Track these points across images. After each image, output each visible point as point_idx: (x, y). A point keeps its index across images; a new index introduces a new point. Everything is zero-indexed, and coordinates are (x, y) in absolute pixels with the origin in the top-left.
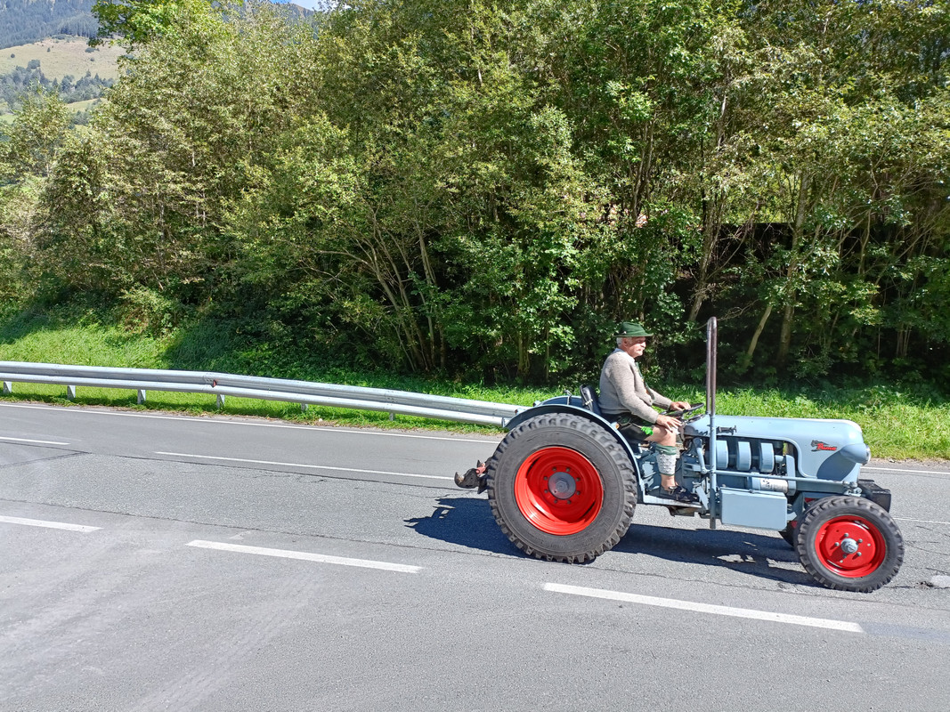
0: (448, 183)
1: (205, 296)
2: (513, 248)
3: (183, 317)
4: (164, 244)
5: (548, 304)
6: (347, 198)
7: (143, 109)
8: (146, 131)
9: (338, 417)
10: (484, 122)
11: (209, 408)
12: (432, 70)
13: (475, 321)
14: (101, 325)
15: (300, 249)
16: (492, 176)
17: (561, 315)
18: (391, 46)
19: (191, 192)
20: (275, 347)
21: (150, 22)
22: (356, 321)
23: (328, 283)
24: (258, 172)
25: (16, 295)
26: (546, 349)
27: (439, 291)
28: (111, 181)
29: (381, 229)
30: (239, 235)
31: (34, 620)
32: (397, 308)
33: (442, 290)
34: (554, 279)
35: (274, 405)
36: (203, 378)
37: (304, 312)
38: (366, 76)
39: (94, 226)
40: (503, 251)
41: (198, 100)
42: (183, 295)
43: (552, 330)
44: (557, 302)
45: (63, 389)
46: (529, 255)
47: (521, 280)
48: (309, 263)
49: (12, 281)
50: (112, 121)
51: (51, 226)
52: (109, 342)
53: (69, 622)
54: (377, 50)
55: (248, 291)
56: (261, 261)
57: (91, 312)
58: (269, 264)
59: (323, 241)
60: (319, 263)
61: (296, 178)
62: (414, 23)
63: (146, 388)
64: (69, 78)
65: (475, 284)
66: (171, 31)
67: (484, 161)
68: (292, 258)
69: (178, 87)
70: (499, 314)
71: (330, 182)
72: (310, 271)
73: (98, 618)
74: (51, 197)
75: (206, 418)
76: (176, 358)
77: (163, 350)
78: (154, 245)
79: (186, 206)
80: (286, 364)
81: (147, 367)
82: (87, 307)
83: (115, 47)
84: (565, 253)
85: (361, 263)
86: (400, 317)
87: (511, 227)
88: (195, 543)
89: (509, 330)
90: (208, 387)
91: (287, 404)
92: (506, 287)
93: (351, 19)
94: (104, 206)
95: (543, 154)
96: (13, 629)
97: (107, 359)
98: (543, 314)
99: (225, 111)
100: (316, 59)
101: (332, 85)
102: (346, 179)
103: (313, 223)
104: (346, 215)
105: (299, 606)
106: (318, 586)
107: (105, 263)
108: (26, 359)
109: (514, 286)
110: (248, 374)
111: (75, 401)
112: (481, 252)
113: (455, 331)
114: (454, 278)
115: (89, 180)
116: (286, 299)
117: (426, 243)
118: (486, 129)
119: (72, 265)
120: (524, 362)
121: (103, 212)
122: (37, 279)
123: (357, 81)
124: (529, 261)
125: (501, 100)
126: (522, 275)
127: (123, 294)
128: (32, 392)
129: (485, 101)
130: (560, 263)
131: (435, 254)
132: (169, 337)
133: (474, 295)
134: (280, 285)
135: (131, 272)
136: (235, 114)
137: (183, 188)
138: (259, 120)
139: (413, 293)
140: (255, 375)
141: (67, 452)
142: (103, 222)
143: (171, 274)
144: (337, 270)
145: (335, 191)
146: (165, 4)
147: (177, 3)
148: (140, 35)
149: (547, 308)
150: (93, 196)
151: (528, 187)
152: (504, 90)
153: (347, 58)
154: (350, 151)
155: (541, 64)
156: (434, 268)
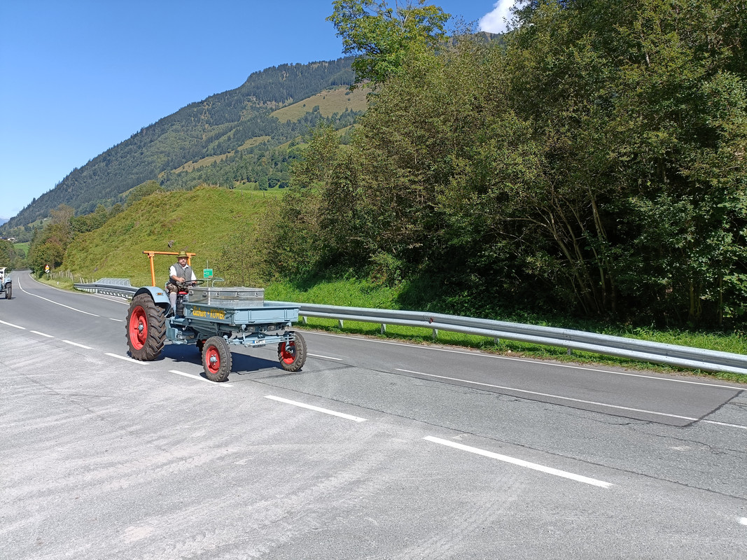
0: (619, 153)
1: (423, 257)
2: (683, 204)
3: (408, 273)
4: (396, 221)
5: (721, 254)
6: (530, 175)
7: (384, 128)
8: (385, 143)
9: (523, 349)
10: (655, 95)
11: (427, 338)
12: (604, 61)
13: (646, 270)
14: (357, 279)
15: (492, 218)
16: (662, 143)
17: (736, 263)
18: (568, 48)
19: (414, 182)
20: (472, 294)
21: (387, 66)
22: (537, 273)
23: (514, 243)
24: (462, 162)
25: (308, 260)
26: (719, 296)
27: (610, 246)
28: (364, 180)
29: (557, 197)
30: (448, 211)
31: (333, 478)
32: (572, 261)
33: (614, 245)
34: (728, 231)
35: (475, 339)
36: (423, 316)
37: (495, 267)
38: (546, 76)
39: (353, 212)
40: (674, 208)
41: (419, 116)
42: (408, 257)
43: (726, 278)
44: (731, 252)
45: (335, 322)
46: (700, 210)
47: (692, 233)
48: (499, 228)
49: (306, 251)
50: (365, 139)
51: (329, 213)
52: (363, 290)
53: (354, 483)
54: (556, 53)
55: (453, 250)
56: (463, 229)
57: (351, 270)
58: (469, 231)
59: (510, 211)
60: (506, 229)
61: (490, 164)
62: (586, 25)
63: (386, 323)
64: (336, 114)
65: (645, 238)
66: (401, 70)
67: (654, 130)
68: (486, 225)
69: (406, 109)
70: (670, 264)
71: (516, 164)
72: (499, 234)
73: (371, 484)
74: (329, 194)
75: (425, 346)
76: (405, 301)
77: (396, 296)
78: (390, 222)
79: (410, 193)
80: (481, 307)
81: (386, 308)
82: (349, 267)
83: (365, 88)
84: (740, 206)
85: (540, 226)
86: (575, 269)
87: (680, 185)
88: (429, 438)
89: (679, 277)
90: (427, 323)
91: (483, 338)
92: (677, 239)
93: (534, 33)
94: (360, 198)
95: (715, 116)
96: (322, 482)
97: (361, 302)
98: (714, 263)
99: (437, 121)
100: (505, 70)
101: (518, 89)
102: (529, 160)
103: (503, 198)
104: (529, 188)
105: (510, 499)
107: (360, 237)
108: (314, 302)
109: (685, 239)
110: (454, 314)
111: (343, 330)
112: (651, 210)
113: (626, 280)
114: (624, 234)
115: (351, 181)
116: (481, 256)
117: (598, 207)
118: (657, 102)
119: (340, 239)
120: (695, 307)
121: (359, 202)
122: (320, 249)
123: (539, 80)
124: (701, 215)
125: (670, 75)
126: (693, 229)
127: (371, 257)
128: (318, 323)
129: (655, 79)
130: (734, 215)
131: (605, 214)
132: (401, 286)
133: (643, 248)
134: (476, 247)
135: (375, 241)
136: (444, 122)
137: (409, 180)
138: (463, 124)
139: (586, 248)
140: (459, 315)
141: (342, 365)
142: (359, 209)
143: (400, 242)
144: (521, 233)
145: (520, 171)
146: (397, 52)
147: (404, 49)
148: (381, 77)
149: (721, 258)
150: (353, 192)
151: (698, 148)
152: (674, 66)
153: (530, 65)
154: (534, 137)
155: (712, 37)
156: (604, 226)
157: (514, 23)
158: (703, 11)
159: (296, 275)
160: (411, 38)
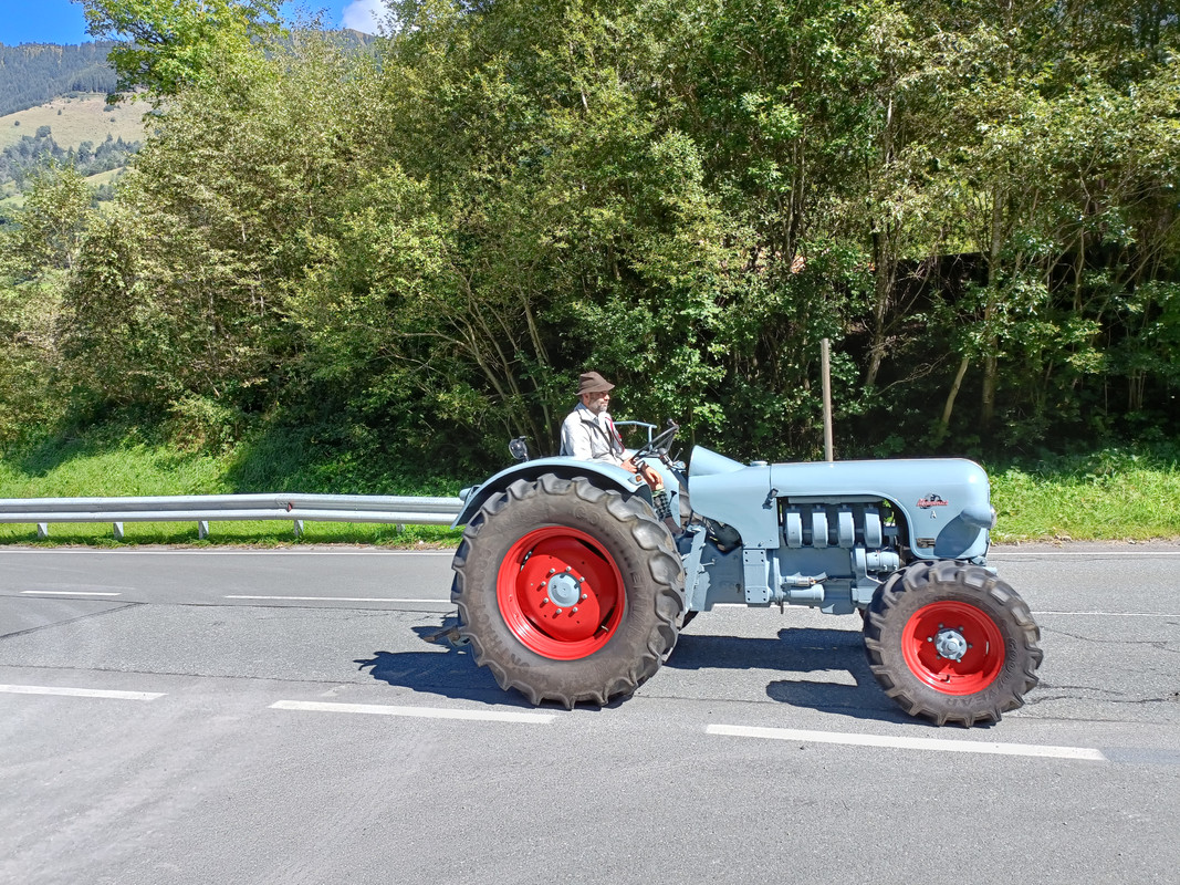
0: (554, 237)
1: (270, 401)
2: (640, 311)
3: (246, 429)
4: (216, 340)
5: (689, 378)
6: (433, 266)
7: (178, 177)
8: (183, 203)
9: (442, 537)
10: (594, 157)
11: (285, 537)
12: (525, 99)
14: (148, 445)
15: (381, 334)
16: (609, 224)
17: (707, 390)
18: (472, 73)
19: (243, 274)
20: (359, 456)
21: (178, 68)
22: (455, 417)
23: (418, 373)
24: (323, 242)
25: (44, 417)
26: (691, 435)
27: (554, 372)
28: (146, 268)
29: (477, 301)
30: (304, 322)
31: (93, 811)
32: (504, 396)
33: (558, 371)
34: (694, 346)
35: (364, 529)
36: (275, 501)
37: (391, 411)
38: (445, 113)
39: (131, 325)
40: (629, 316)
41: (243, 159)
42: (244, 401)
43: (697, 410)
44: (700, 374)
45: (109, 528)
46: (661, 319)
47: (654, 351)
48: (393, 350)
49: (38, 400)
50: (142, 194)
51: (79, 329)
52: (160, 465)
53: (136, 810)
54: (455, 80)
55: (321, 390)
56: (335, 352)
57: (134, 430)
58: (344, 355)
59: (407, 322)
60: (404, 349)
61: (369, 246)
62: (499, 42)
63: (208, 519)
64: (88, 145)
65: (597, 359)
66: (204, 77)
67: (597, 206)
68: (372, 345)
69: (218, 145)
70: (630, 395)
71: (410, 248)
72: (394, 359)
73: (170, 803)
74: (76, 295)
75: (283, 549)
76: (241, 479)
77: (225, 471)
78: (205, 343)
79: (240, 292)
80: (375, 476)
81: (207, 493)
82: (130, 425)
83: (138, 103)
84: (705, 313)
85: (456, 345)
86: (509, 408)
87: (637, 285)
88: (280, 704)
89: (643, 412)
90: (282, 512)
91: (379, 525)
92: (636, 360)
93: (422, 43)
94: (140, 299)
95: (669, 191)
96: (70, 823)
97: (158, 487)
98: (684, 391)
99: (277, 171)
100: (383, 97)
101: (404, 128)
102: (429, 242)
103: (394, 300)
104: (433, 287)
105: (409, 773)
106: (430, 746)
107: (148, 370)
108: (61, 494)
109: (646, 359)
110: (330, 492)
111: (124, 541)
112: (601, 319)
114: (570, 355)
115: (120, 269)
116: (369, 396)
117: (534, 314)
118: (597, 166)
119: (107, 375)
121: (139, 308)
122: (67, 395)
123: (435, 120)
124: (662, 326)
125: (612, 128)
126: (654, 345)
127: (172, 406)
128: (72, 533)
129: (593, 132)
130: (700, 326)
131: (544, 327)
132: (232, 453)
134: (359, 380)
135: (180, 377)
136: (290, 173)
137: (234, 270)
138: (321, 180)
139: (522, 377)
140: (338, 493)
141: (119, 605)
142: (140, 320)
143: (227, 377)
144: (427, 356)
145: (418, 259)
146: (195, 44)
147: (209, 42)
148: (168, 85)
149: (689, 383)
150: (127, 288)
151: (653, 234)
152: (615, 116)
153: (420, 92)
154: (433, 208)
155: (658, 81)
156: (545, 344)
157: (389, 22)
158: (646, 42)
159: (19, 447)
160: (220, 25)
